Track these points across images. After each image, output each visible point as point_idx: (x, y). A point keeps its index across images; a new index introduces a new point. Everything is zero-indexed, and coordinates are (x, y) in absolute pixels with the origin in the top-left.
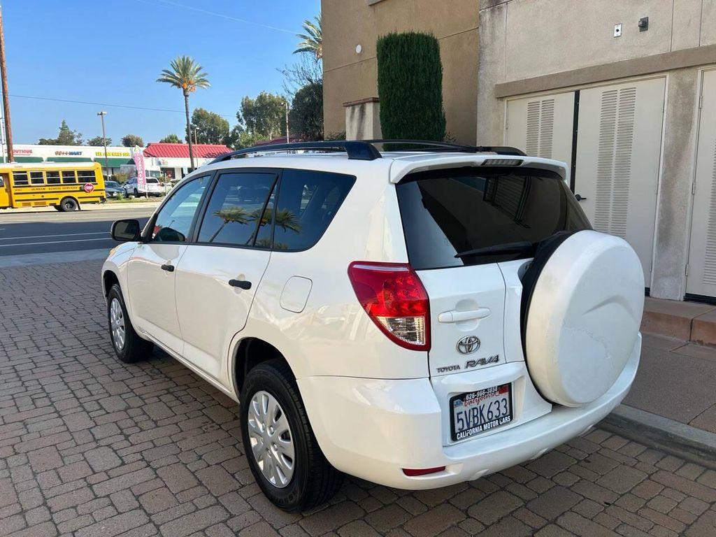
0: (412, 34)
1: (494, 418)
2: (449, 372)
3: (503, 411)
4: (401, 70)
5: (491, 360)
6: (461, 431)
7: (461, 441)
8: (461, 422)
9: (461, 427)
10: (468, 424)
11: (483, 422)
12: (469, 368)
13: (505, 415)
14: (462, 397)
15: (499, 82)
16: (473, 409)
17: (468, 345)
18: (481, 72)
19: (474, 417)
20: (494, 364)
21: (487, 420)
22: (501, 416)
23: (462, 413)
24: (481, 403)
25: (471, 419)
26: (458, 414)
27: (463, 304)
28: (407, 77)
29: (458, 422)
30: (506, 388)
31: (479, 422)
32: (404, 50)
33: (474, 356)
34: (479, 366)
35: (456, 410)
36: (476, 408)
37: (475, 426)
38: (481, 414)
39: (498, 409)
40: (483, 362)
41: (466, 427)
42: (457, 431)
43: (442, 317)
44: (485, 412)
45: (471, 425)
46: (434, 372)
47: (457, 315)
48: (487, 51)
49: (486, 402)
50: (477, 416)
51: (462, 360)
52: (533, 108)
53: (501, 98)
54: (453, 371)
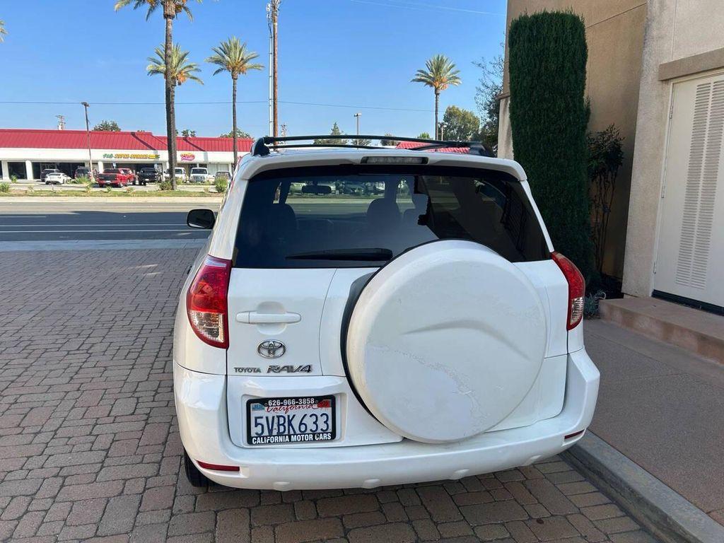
0: (545, 14)
1: (308, 431)
2: (247, 373)
3: (322, 426)
4: (528, 56)
5: (301, 369)
6: (259, 436)
7: (257, 447)
8: (260, 427)
9: (260, 432)
10: (270, 431)
11: (292, 432)
12: (272, 373)
13: (324, 432)
14: (264, 402)
15: (665, 61)
16: (278, 417)
17: (272, 349)
18: (647, 50)
19: (279, 425)
20: (306, 374)
21: (298, 432)
22: (319, 431)
23: (262, 418)
24: (291, 413)
25: (275, 426)
26: (256, 418)
27: (264, 307)
28: (535, 64)
29: (256, 426)
30: (327, 401)
31: (285, 432)
32: (533, 34)
33: (280, 362)
34: (284, 373)
35: (254, 414)
36: (281, 416)
37: (279, 434)
38: (290, 424)
39: (315, 423)
40: (290, 369)
41: (266, 433)
42: (253, 434)
43: (243, 316)
44: (296, 423)
45: (275, 432)
46: (231, 371)
47: (255, 316)
48: (654, 25)
49: (298, 413)
50: (283, 425)
51: (264, 364)
52: (702, 90)
53: (666, 81)
54: (252, 373)
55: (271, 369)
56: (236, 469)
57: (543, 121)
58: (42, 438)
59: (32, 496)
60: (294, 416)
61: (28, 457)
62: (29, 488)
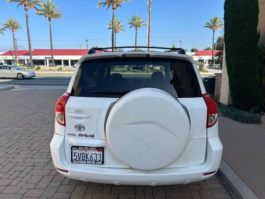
1: (93, 160)
2: (71, 136)
3: (99, 159)
5: (90, 136)
6: (75, 160)
7: (74, 164)
8: (76, 156)
9: (76, 158)
10: (79, 158)
11: (87, 160)
12: (80, 137)
13: (99, 161)
14: (77, 147)
16: (83, 153)
17: (80, 127)
19: (83, 156)
20: (92, 138)
21: (90, 160)
22: (97, 160)
23: (76, 153)
24: (87, 152)
25: (81, 157)
26: (74, 153)
27: (77, 111)
29: (74, 156)
30: (101, 149)
31: (85, 160)
33: (83, 133)
34: (84, 137)
35: (74, 151)
36: (84, 153)
37: (83, 160)
38: (87, 157)
39: (96, 157)
40: (86, 136)
41: (78, 159)
42: (73, 159)
43: (70, 114)
44: (89, 156)
45: (81, 159)
46: (66, 135)
47: (74, 115)
49: (90, 153)
50: (84, 156)
51: (77, 133)
54: (73, 136)
55: (80, 135)
56: (67, 171)
57: (237, 40)
58: (34, 152)
59: (21, 172)
60: (88, 154)
61: (27, 158)
62: (22, 169)
